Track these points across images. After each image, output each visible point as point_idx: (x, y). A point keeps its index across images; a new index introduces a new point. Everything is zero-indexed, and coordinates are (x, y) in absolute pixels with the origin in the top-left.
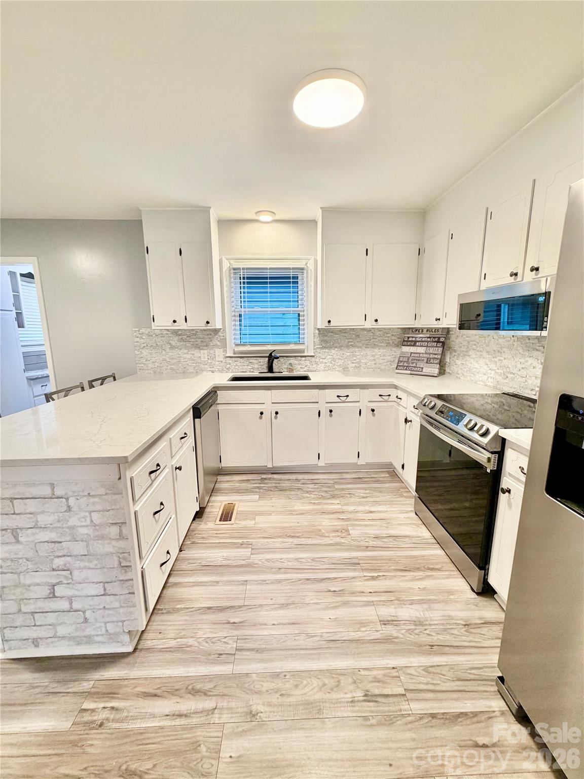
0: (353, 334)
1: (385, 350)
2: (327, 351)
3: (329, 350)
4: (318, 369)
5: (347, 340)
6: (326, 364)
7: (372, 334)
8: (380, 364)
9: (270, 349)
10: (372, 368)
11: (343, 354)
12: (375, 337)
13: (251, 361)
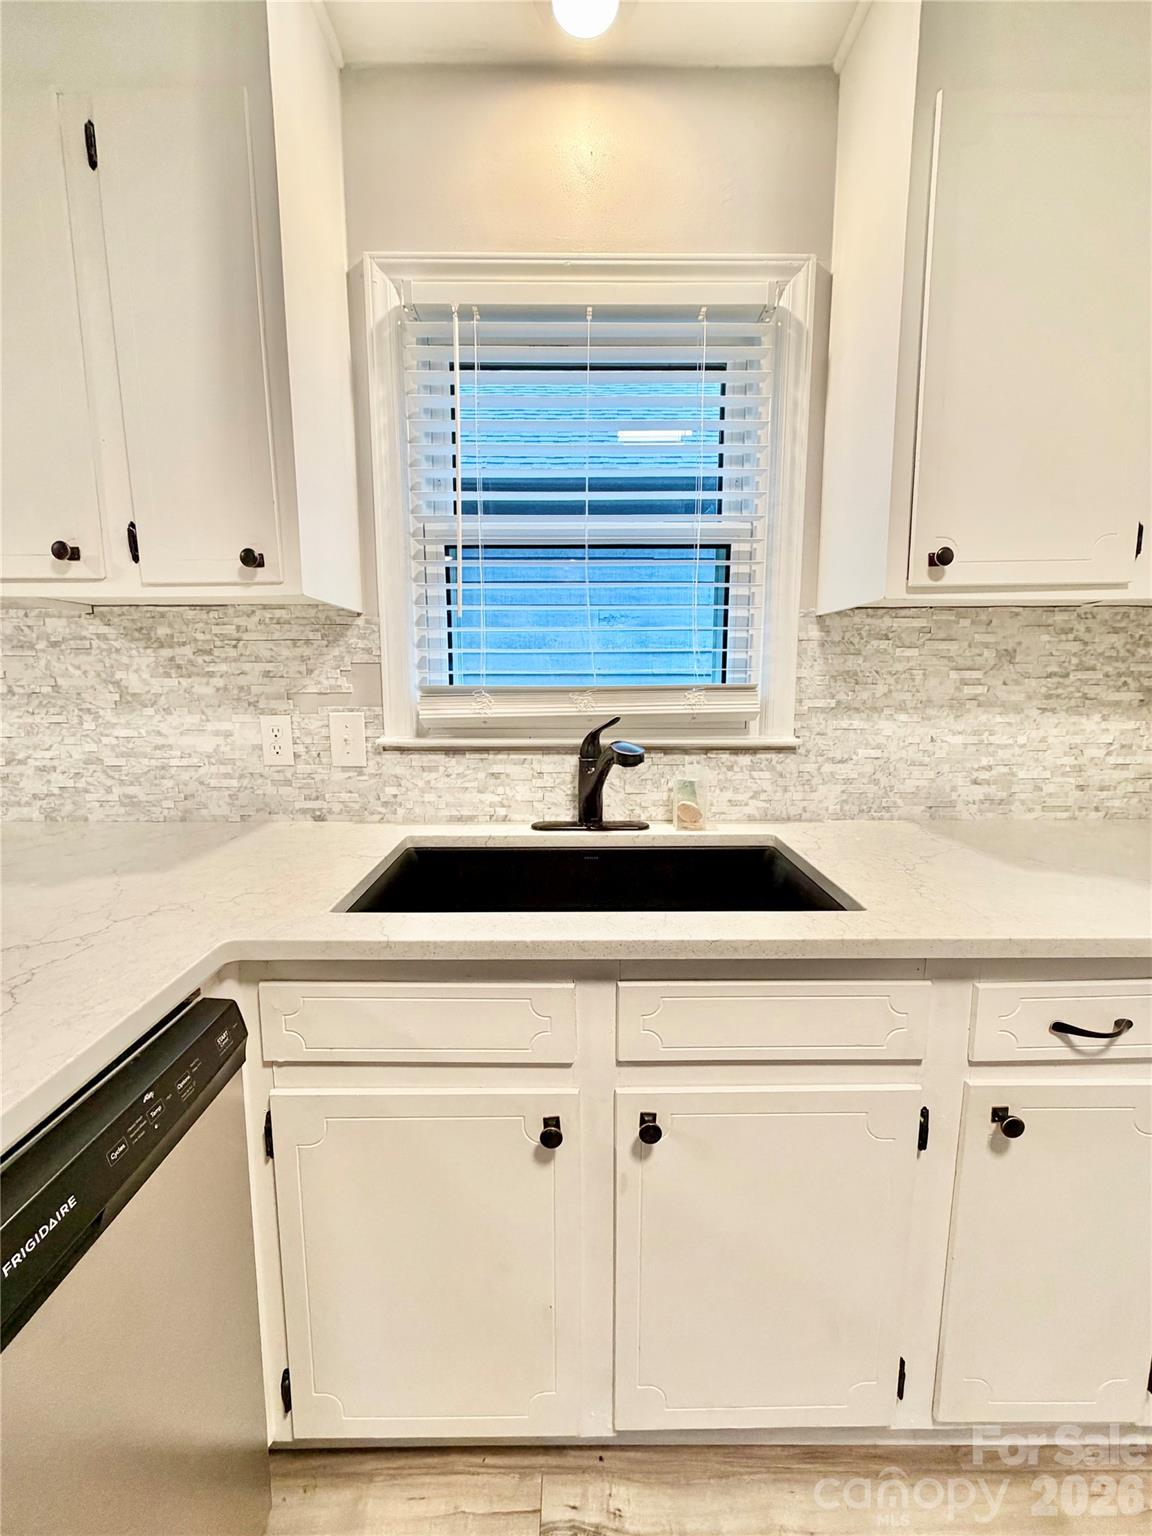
0: (987, 646)
1: (1131, 725)
2: (856, 724)
3: (869, 719)
4: (811, 807)
5: (954, 675)
6: (851, 789)
7: (1075, 647)
8: (1102, 789)
9: (591, 712)
10: (1067, 809)
11: (932, 740)
12: (1090, 661)
13: (496, 769)
